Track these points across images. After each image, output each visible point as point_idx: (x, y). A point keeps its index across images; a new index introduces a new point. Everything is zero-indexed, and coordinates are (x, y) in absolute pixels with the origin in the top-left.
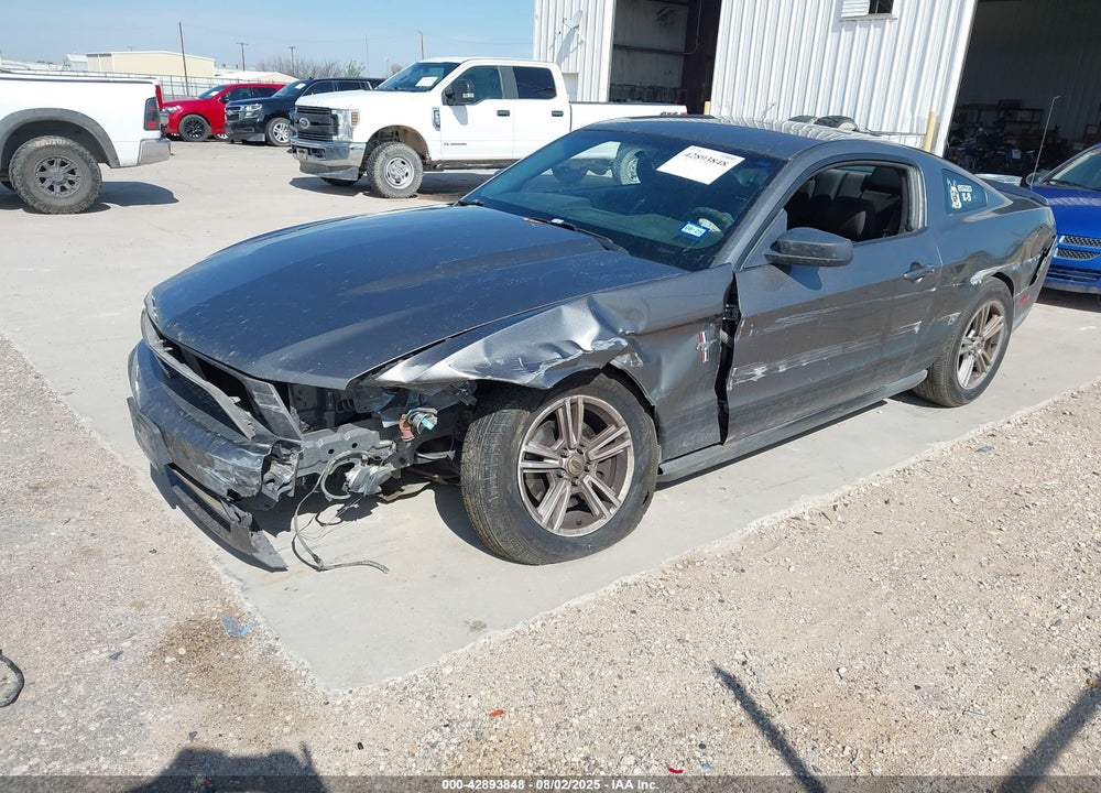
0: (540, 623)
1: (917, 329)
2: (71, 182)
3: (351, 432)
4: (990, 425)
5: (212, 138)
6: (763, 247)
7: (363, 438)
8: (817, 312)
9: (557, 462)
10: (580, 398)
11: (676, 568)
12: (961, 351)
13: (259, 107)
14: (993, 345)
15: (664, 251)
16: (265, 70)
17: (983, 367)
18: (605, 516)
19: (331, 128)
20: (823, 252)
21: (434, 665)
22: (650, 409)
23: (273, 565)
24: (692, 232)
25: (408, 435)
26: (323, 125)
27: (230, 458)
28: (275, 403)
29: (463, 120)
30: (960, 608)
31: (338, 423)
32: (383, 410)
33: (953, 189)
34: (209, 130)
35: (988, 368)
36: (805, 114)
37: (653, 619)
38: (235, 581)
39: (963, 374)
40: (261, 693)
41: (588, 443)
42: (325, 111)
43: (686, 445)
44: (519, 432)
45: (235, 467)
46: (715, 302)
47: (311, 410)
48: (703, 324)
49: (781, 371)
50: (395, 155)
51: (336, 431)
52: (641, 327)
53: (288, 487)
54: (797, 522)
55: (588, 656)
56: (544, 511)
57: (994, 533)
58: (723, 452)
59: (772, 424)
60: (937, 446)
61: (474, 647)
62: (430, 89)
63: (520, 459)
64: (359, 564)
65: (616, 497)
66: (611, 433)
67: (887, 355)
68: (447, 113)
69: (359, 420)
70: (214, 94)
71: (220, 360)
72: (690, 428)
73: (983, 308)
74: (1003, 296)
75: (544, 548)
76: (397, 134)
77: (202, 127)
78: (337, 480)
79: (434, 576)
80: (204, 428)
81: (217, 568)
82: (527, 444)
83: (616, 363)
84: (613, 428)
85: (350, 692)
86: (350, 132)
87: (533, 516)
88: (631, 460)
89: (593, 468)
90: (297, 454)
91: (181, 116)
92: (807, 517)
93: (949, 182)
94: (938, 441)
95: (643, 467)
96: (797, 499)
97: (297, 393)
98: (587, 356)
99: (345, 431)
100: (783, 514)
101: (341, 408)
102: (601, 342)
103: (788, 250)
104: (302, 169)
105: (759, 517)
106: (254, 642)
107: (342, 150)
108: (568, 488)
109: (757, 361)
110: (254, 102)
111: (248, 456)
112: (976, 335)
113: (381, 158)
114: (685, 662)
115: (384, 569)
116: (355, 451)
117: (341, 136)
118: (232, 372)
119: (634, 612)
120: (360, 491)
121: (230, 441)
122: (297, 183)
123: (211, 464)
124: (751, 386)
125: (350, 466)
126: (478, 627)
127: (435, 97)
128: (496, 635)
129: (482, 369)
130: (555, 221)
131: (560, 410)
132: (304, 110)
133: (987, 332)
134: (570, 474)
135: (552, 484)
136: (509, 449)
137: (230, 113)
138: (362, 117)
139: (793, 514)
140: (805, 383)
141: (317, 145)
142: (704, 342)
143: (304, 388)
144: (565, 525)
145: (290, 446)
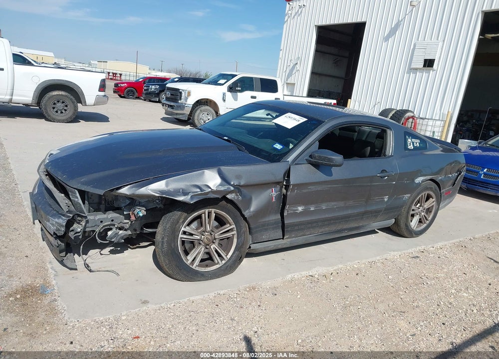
0: (173, 304)
1: (386, 200)
2: (65, 110)
3: (111, 215)
4: (423, 247)
5: (138, 98)
6: (306, 156)
7: (117, 218)
8: (329, 186)
9: (199, 237)
10: (213, 210)
11: (246, 290)
12: (412, 212)
13: (158, 87)
14: (430, 212)
15: (264, 154)
16: (170, 73)
17: (425, 222)
18: (219, 264)
19: (179, 97)
20: (330, 160)
21: (119, 315)
22: (245, 219)
23: (70, 267)
24: (277, 147)
25: (133, 218)
26: (176, 95)
27: (55, 219)
28: (77, 198)
29: (236, 99)
30: (369, 323)
31: (106, 210)
32: (125, 207)
33: (409, 140)
34: (136, 94)
35: (428, 222)
36: (392, 108)
37: (224, 310)
38: (53, 272)
39: (414, 223)
40: (41, 316)
41: (215, 230)
42: (177, 90)
43: (265, 237)
44: (181, 221)
45: (56, 222)
46: (280, 177)
47: (96, 203)
48: (274, 185)
49: (312, 209)
50: (205, 111)
51: (105, 214)
52: (242, 183)
53: (80, 234)
54: (311, 277)
55: (187, 320)
56: (190, 258)
57: (401, 293)
58: (282, 243)
59: (308, 233)
60: (392, 253)
61: (140, 310)
62: (223, 84)
63: (180, 233)
64: (107, 271)
65: (226, 256)
66: (227, 227)
67: (369, 209)
68: (229, 95)
69: (115, 210)
70: (141, 80)
71: (60, 178)
72: (266, 230)
73: (423, 194)
74: (434, 190)
75: (187, 274)
76: (207, 102)
77: (134, 93)
78: (103, 235)
79: (137, 280)
80: (50, 206)
81: (49, 266)
82: (185, 227)
83: (229, 196)
84: (228, 225)
85: (78, 321)
86: (186, 99)
87: (184, 259)
88: (235, 240)
89: (217, 242)
90: (85, 220)
91: (126, 88)
92: (316, 276)
93: (407, 137)
94: (394, 251)
95: (241, 244)
96: (315, 268)
97: (90, 196)
98: (213, 192)
99: (109, 214)
100: (304, 273)
101: (108, 204)
102: (221, 187)
103: (315, 158)
104: (166, 113)
105: (294, 273)
106: (50, 296)
107: (182, 107)
108: (203, 249)
109: (300, 204)
110: (157, 85)
111: (62, 219)
112: (420, 206)
113: (198, 112)
114: (229, 328)
115: (118, 274)
116: (112, 223)
117: (182, 101)
118: (63, 184)
119: (217, 305)
120: (113, 240)
121: (58, 212)
122: (164, 119)
123: (49, 221)
124: (296, 214)
125: (111, 229)
126: (145, 302)
127: (224, 88)
128: (151, 307)
129: (162, 192)
130: (225, 138)
131: (203, 215)
132: (170, 89)
133: (427, 205)
134: (204, 243)
135: (196, 247)
136: (175, 228)
137: (145, 88)
138: (192, 94)
139: (311, 274)
140: (323, 217)
141: (172, 104)
142: (273, 193)
143: (93, 194)
144: (199, 266)
145: (82, 217)
